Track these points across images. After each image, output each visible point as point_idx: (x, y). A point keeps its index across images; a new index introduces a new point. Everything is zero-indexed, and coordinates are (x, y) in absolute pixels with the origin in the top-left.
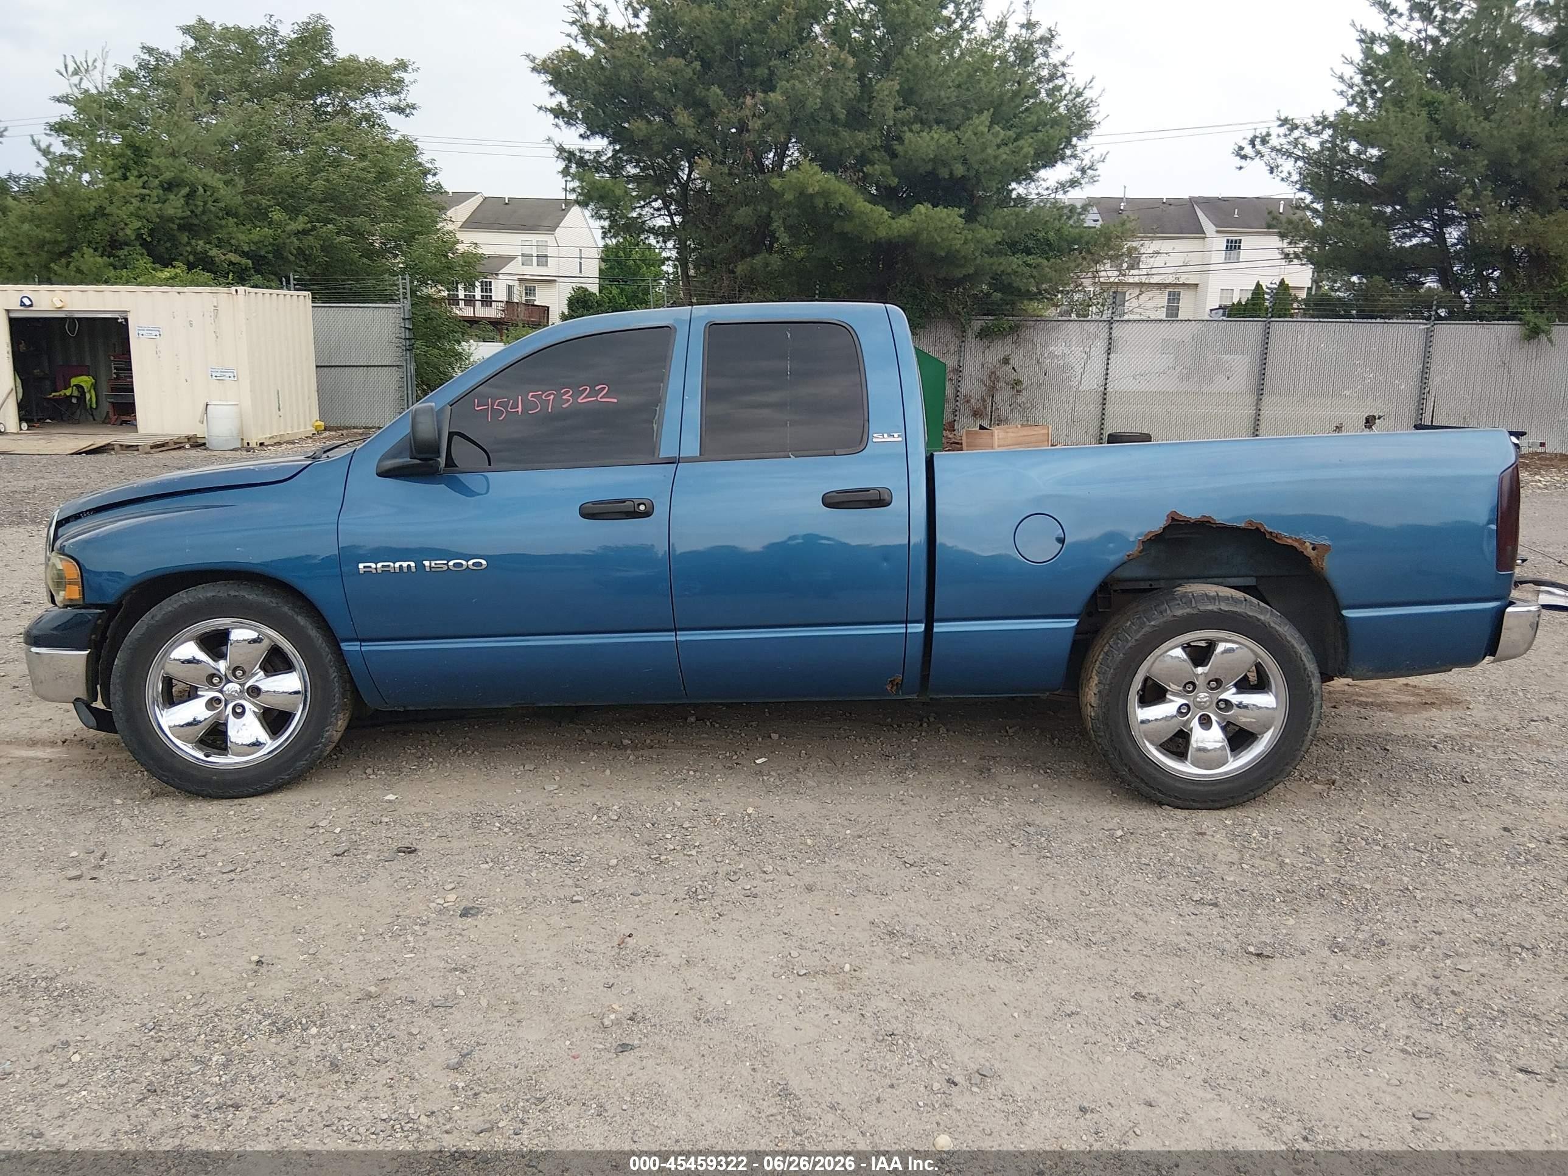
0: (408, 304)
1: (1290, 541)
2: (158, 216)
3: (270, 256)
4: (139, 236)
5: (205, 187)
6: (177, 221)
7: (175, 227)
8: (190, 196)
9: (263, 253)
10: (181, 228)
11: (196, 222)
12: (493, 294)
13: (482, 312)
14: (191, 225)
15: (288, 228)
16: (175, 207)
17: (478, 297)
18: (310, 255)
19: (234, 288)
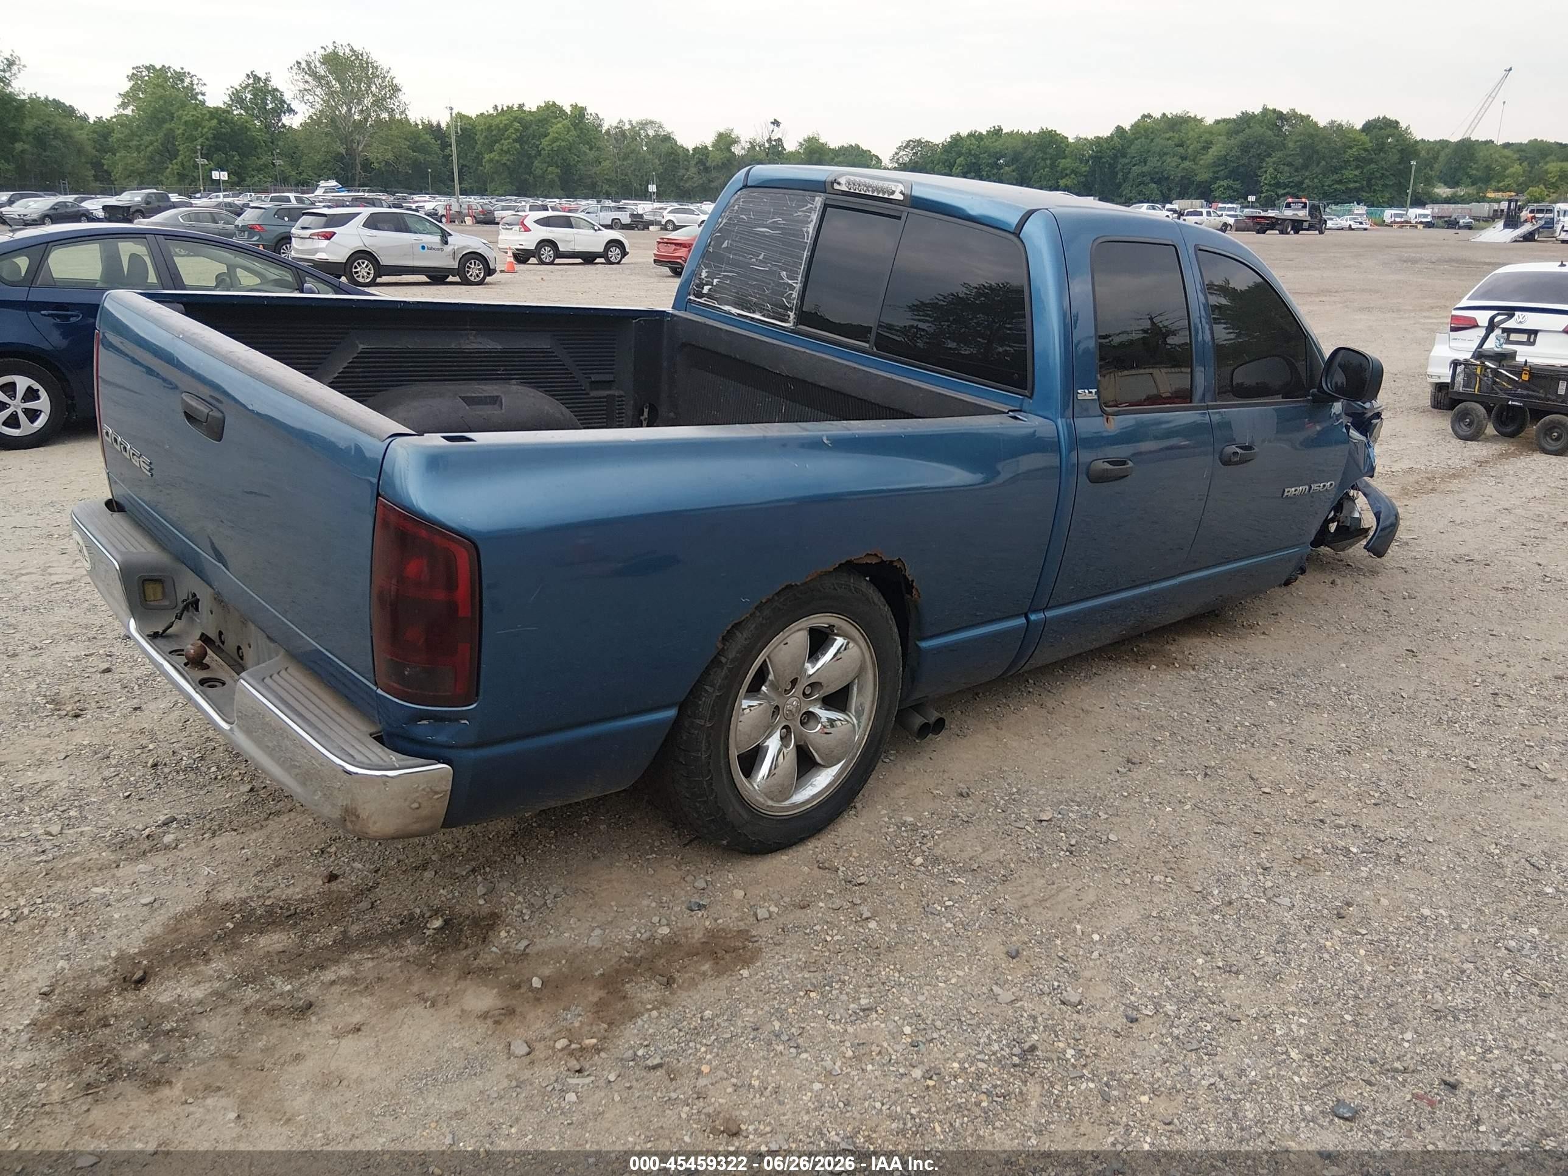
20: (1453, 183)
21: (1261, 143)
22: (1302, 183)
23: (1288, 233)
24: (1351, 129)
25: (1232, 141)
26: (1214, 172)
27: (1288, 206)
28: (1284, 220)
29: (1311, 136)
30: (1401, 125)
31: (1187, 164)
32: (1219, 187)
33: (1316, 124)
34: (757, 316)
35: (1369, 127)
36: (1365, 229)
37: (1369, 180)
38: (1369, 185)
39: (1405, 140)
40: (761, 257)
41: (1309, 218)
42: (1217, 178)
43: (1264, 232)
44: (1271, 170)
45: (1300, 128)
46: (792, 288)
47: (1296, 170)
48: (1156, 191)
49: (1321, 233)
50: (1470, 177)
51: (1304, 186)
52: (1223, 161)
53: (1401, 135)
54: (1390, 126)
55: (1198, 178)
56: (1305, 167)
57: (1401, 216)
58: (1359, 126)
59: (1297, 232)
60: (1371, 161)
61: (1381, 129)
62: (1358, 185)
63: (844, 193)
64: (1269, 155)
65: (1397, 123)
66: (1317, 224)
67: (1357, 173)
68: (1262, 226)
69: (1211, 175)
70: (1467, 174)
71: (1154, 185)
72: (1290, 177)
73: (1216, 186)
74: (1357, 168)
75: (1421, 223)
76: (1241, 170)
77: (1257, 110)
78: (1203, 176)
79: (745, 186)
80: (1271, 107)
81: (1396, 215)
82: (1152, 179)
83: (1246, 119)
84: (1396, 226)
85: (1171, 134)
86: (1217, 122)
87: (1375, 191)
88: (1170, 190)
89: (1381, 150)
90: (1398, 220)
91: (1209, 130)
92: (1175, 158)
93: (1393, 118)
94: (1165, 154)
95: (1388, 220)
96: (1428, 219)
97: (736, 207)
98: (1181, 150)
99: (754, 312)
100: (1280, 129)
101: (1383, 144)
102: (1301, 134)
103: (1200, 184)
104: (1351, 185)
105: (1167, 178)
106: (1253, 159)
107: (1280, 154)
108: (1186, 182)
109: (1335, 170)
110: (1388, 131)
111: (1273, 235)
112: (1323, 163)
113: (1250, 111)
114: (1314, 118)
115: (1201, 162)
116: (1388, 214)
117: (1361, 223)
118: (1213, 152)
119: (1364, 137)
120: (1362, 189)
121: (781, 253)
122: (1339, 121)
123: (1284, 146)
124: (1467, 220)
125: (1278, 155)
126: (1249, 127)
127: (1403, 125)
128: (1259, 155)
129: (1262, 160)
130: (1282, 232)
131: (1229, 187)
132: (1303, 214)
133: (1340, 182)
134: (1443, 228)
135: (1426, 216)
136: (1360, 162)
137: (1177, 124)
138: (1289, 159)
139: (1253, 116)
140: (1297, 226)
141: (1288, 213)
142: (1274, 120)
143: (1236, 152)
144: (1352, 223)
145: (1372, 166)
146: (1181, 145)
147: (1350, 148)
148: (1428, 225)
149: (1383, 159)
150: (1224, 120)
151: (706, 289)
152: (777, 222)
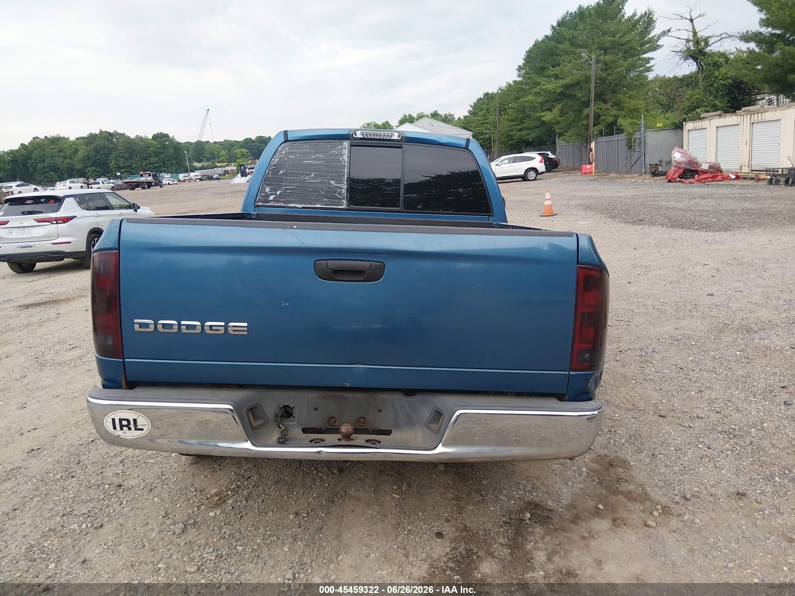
20: (200, 161)
21: (104, 148)
22: (131, 165)
23: (146, 189)
24: (147, 139)
25: (89, 148)
26: (84, 164)
27: (142, 176)
28: (143, 182)
29: (128, 143)
30: (170, 135)
31: (67, 161)
32: (89, 171)
33: (129, 137)
34: (318, 206)
35: (155, 137)
36: (176, 184)
37: (163, 162)
38: (164, 164)
39: (174, 142)
40: (312, 176)
41: (154, 181)
42: (87, 167)
43: (134, 189)
44: (114, 161)
45: (122, 140)
46: (340, 188)
47: (127, 159)
48: (55, 176)
49: (161, 187)
50: (205, 157)
51: (133, 167)
52: (87, 158)
53: (171, 141)
54: (165, 136)
55: (76, 167)
56: (130, 158)
57: (187, 177)
58: (150, 137)
59: (149, 188)
60: (161, 153)
61: (161, 138)
62: (158, 165)
63: (361, 139)
64: (111, 153)
65: (168, 135)
66: (159, 183)
67: (156, 159)
68: (133, 186)
69: (83, 165)
70: (204, 156)
71: (53, 173)
72: (125, 163)
73: (87, 170)
74: (156, 156)
75: (197, 179)
76: (98, 162)
77: (98, 132)
78: (79, 166)
79: (286, 141)
80: (104, 130)
81: (185, 177)
82: (51, 170)
83: (92, 138)
84: (187, 181)
85: (53, 147)
86: (77, 139)
87: (167, 167)
88: (62, 174)
89: (164, 148)
90: (187, 178)
91: (74, 143)
92: (60, 158)
93: (165, 133)
94: (54, 156)
95: (182, 179)
96: (200, 177)
97: (284, 152)
98: (61, 154)
99: (315, 204)
100: (112, 141)
101: (165, 145)
102: (123, 143)
103: (78, 171)
104: (156, 165)
105: (59, 169)
106: (103, 156)
107: (116, 153)
108: (70, 170)
109: (146, 159)
110: (165, 139)
111: (138, 190)
112: (139, 155)
113: (94, 132)
114: (128, 134)
115: (75, 159)
116: (181, 176)
117: (173, 181)
118: (80, 153)
119: (154, 142)
120: (161, 166)
121: (327, 172)
122: (140, 136)
123: (117, 149)
124: (216, 176)
125: (115, 153)
126: (96, 141)
127: (171, 136)
128: (105, 154)
129: (107, 157)
130: (143, 188)
131: (95, 171)
132: (150, 179)
133: (150, 164)
134: (207, 180)
135: (198, 176)
136: (157, 154)
137: (55, 141)
138: (121, 155)
139: (96, 135)
140: (149, 185)
141: (143, 179)
142: (108, 136)
143: (92, 153)
144: (169, 182)
145: (163, 155)
146: (61, 151)
147: (150, 147)
148: (201, 180)
149: (167, 152)
150: (81, 138)
151: (271, 198)
152: (319, 157)
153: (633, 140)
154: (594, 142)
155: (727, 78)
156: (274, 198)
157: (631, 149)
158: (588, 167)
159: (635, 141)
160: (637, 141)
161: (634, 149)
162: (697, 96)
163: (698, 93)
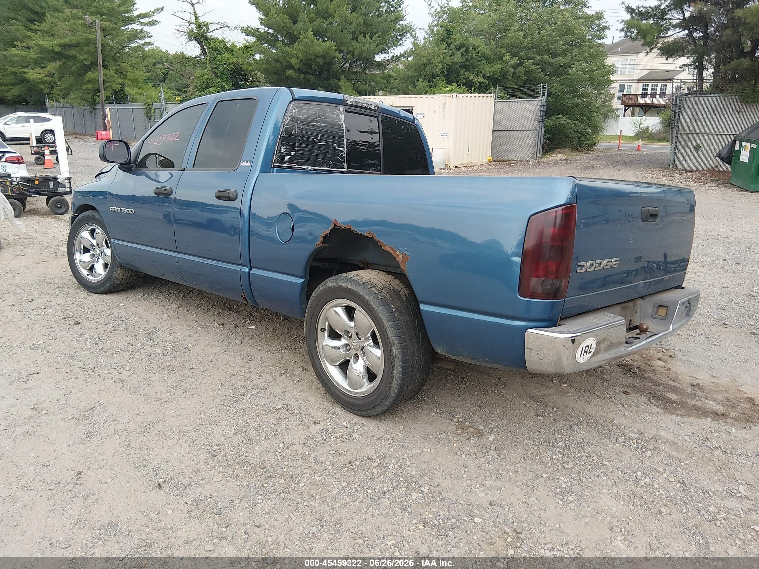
0: (545, 98)
1: (388, 249)
2: (451, 62)
3: (500, 78)
4: (442, 72)
5: (474, 47)
6: (460, 64)
7: (458, 67)
8: (467, 51)
9: (496, 76)
10: (462, 67)
11: (468, 63)
12: (667, 91)
13: (658, 101)
14: (466, 65)
15: (510, 63)
16: (458, 57)
17: (658, 93)
18: (519, 76)
19: (452, 94)
46: (342, 151)
63: (352, 105)
79: (294, 100)
97: (293, 111)
99: (323, 167)
151: (287, 158)
152: (322, 119)
153: (152, 111)
154: (108, 109)
155: (230, 64)
156: (289, 158)
157: (150, 118)
158: (104, 133)
159: (154, 112)
160: (157, 111)
161: (154, 119)
162: (206, 76)
163: (208, 74)
